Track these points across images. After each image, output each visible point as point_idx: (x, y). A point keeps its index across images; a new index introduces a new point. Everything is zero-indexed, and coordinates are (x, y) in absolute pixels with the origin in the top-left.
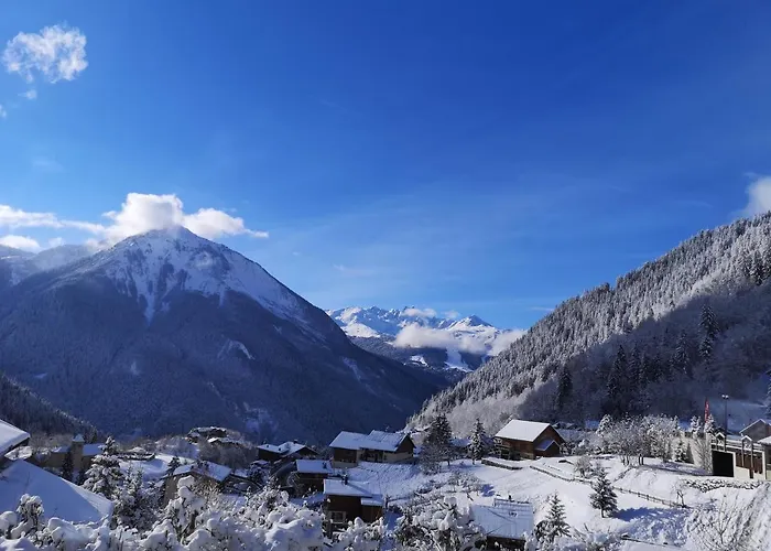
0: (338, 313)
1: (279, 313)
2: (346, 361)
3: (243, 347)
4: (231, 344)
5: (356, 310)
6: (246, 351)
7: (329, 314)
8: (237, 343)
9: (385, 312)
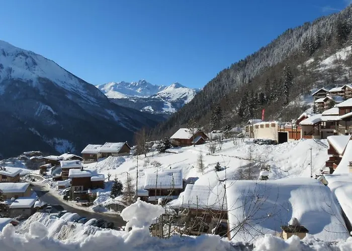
0: (103, 86)
1: (68, 88)
2: (109, 112)
3: (49, 108)
4: (43, 107)
5: (113, 84)
6: (52, 110)
7: (97, 87)
8: (46, 106)
9: (128, 84)
